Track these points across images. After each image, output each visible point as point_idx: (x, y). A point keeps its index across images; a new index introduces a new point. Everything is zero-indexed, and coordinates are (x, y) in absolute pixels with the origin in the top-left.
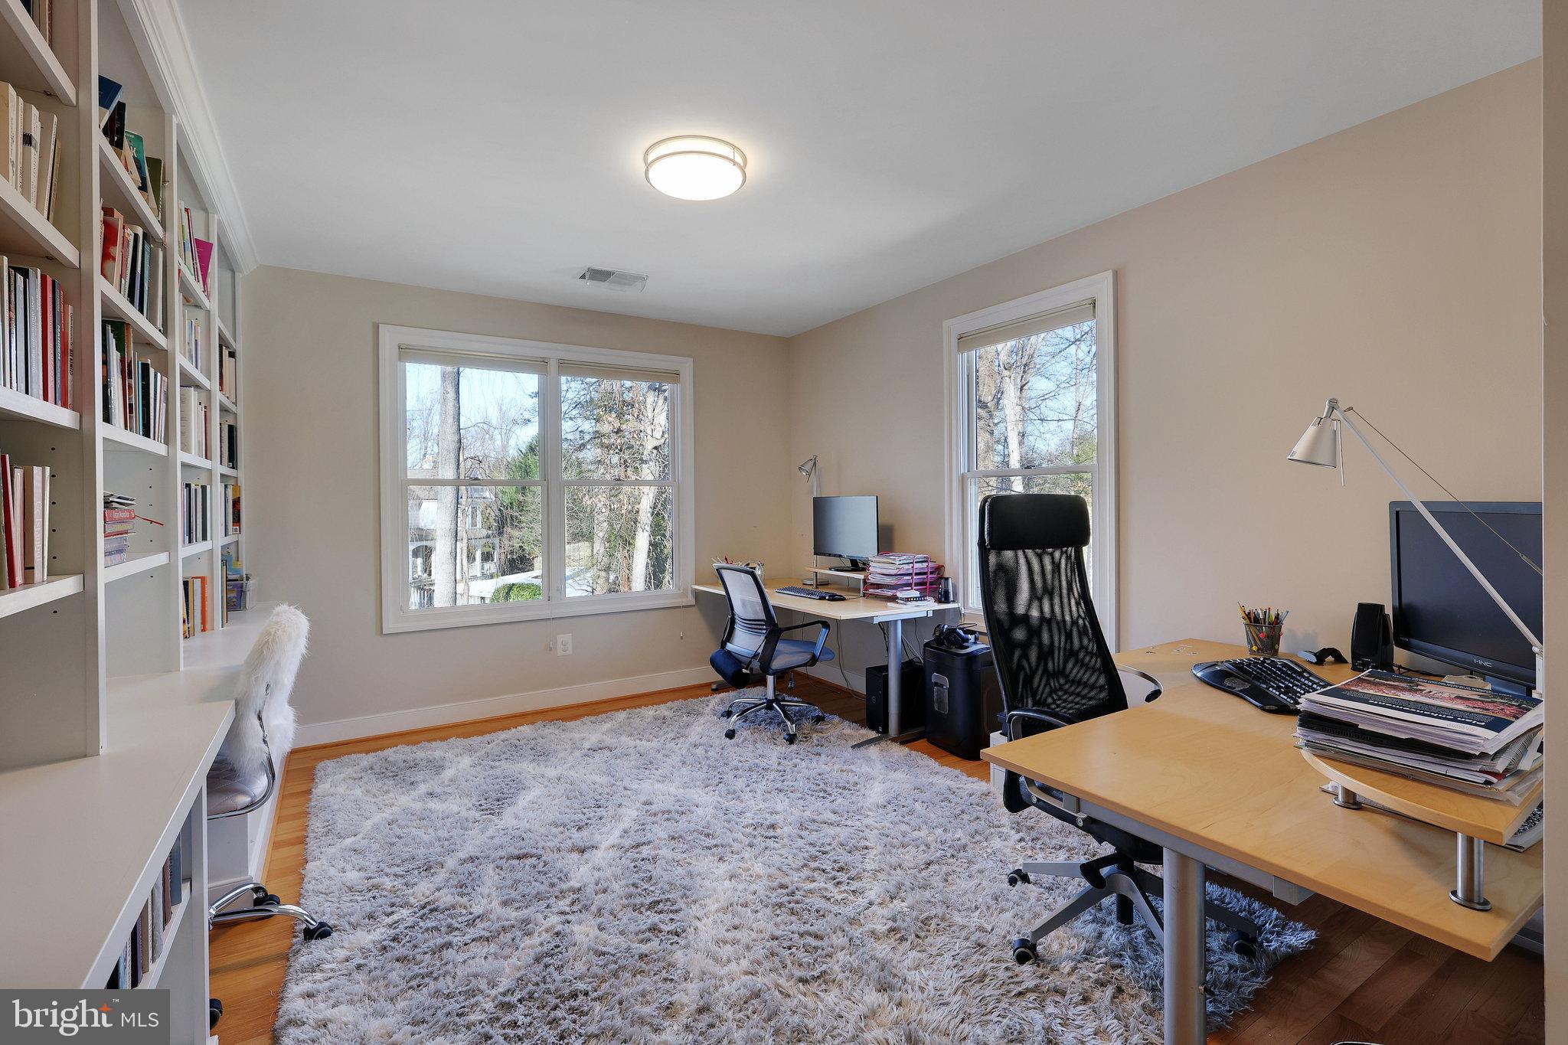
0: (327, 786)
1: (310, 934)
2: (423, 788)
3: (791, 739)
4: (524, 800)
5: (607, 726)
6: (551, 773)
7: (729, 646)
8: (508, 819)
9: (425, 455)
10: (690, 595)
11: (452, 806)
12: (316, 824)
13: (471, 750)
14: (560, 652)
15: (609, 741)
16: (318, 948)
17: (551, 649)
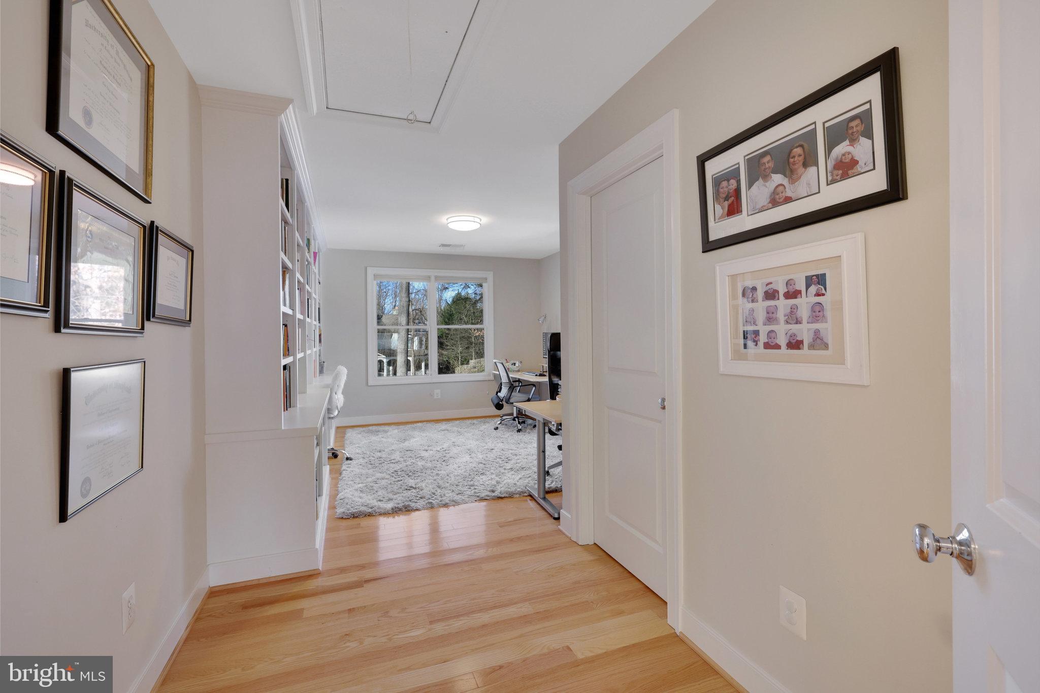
0: (350, 434)
1: (347, 459)
2: (381, 436)
3: (519, 431)
4: (412, 440)
5: (451, 424)
6: (424, 435)
7: (499, 394)
8: (407, 444)
9: (395, 306)
10: (492, 375)
11: (390, 440)
12: (347, 442)
13: (398, 429)
14: (435, 397)
15: (448, 428)
16: (349, 462)
17: (432, 396)
